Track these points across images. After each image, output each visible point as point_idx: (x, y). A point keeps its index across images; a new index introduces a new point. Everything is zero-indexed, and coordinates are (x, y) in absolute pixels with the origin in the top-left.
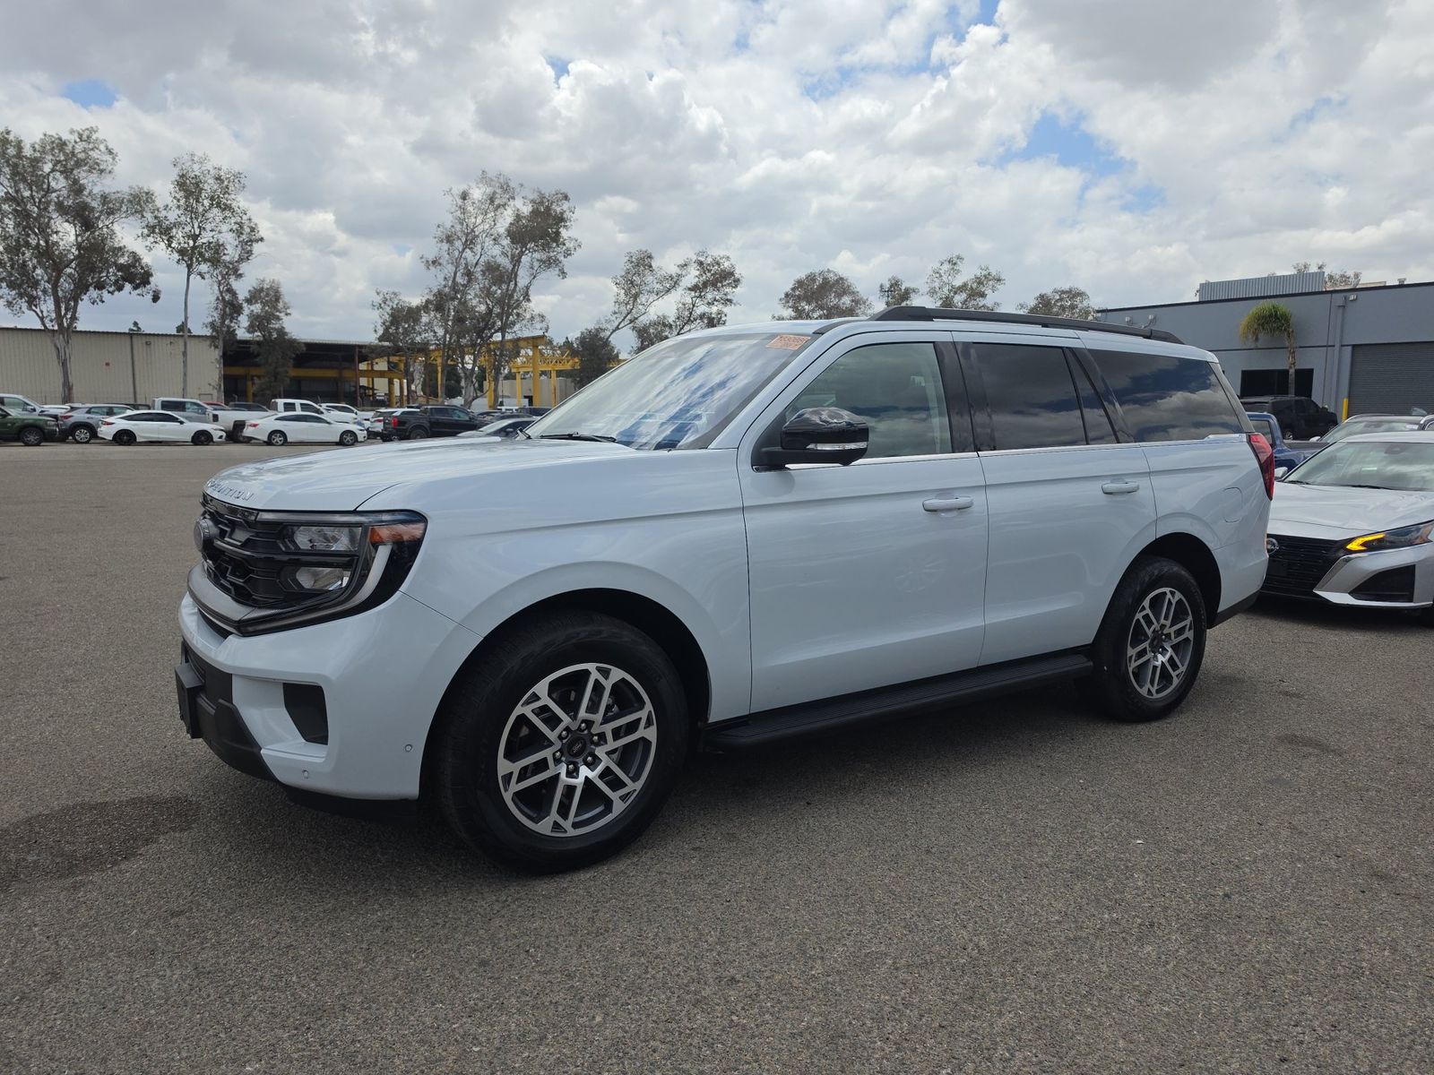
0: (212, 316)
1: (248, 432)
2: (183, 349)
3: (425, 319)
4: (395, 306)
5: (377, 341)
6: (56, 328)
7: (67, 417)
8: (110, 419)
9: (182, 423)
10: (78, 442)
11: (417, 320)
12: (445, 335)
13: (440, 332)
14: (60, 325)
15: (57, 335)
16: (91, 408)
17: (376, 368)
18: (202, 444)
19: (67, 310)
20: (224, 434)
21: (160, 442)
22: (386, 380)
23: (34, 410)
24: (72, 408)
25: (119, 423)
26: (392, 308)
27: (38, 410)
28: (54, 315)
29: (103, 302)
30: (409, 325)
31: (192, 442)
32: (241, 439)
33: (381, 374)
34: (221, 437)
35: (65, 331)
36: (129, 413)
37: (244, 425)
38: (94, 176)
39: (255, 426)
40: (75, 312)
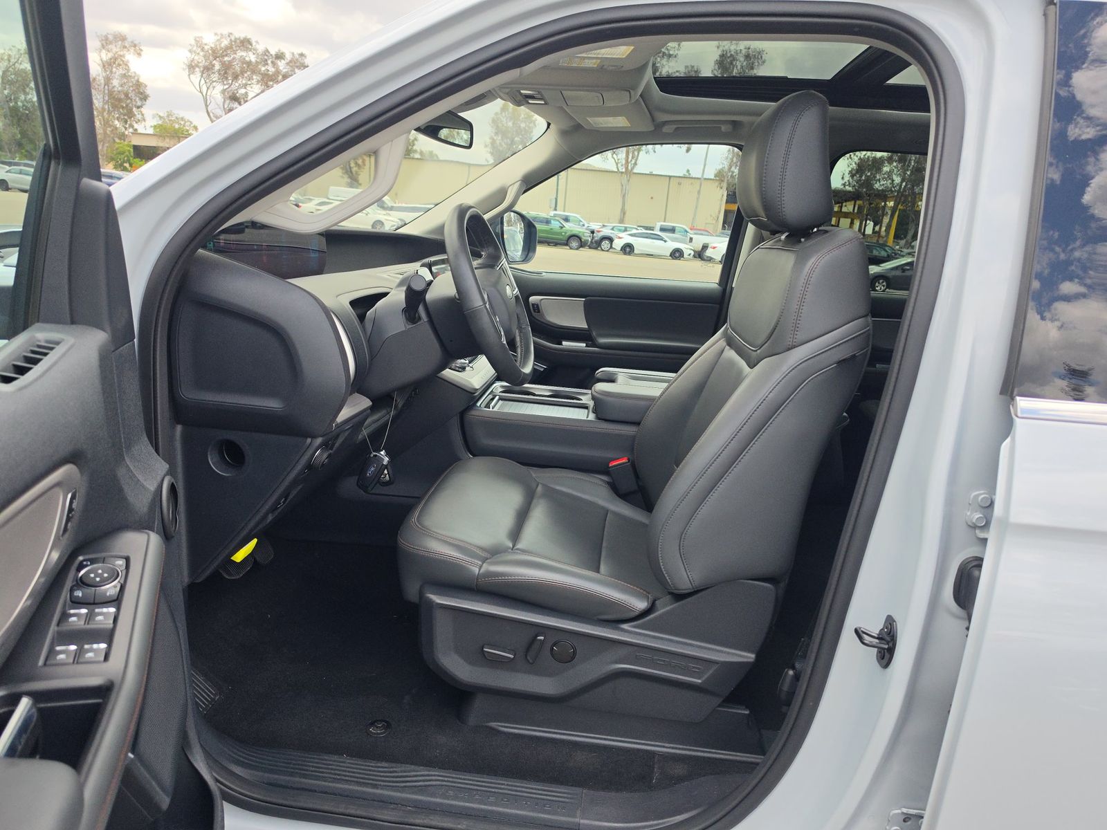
0: (723, 164)
1: (709, 253)
2: (698, 188)
3: (886, 169)
4: (862, 157)
5: (842, 187)
6: (624, 170)
7: (598, 232)
8: (621, 235)
9: (665, 241)
10: (603, 250)
11: (879, 170)
12: (902, 182)
13: (897, 180)
14: (627, 168)
15: (623, 175)
16: (614, 227)
17: (844, 209)
18: (676, 258)
19: (633, 158)
20: (693, 253)
21: (652, 255)
22: (849, 220)
23: (584, 225)
24: (604, 226)
25: (626, 239)
26: (860, 159)
27: (586, 225)
28: (624, 162)
29: (655, 152)
30: (871, 174)
31: (671, 256)
32: (705, 258)
33: (846, 215)
34: (690, 255)
35: (629, 173)
36: (634, 231)
37: (707, 247)
38: (664, 61)
39: (714, 248)
40: (636, 160)
